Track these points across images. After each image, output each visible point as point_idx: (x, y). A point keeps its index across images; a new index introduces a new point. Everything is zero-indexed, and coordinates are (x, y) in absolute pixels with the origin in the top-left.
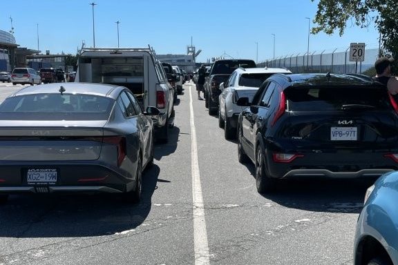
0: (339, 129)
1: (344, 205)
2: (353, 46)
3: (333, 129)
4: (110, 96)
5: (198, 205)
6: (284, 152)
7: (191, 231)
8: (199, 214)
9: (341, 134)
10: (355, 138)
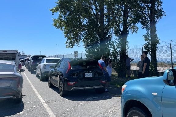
0: (87, 74)
1: (90, 98)
2: (75, 52)
3: (85, 74)
4: (13, 64)
5: (43, 102)
6: (71, 82)
7: (45, 110)
8: (45, 105)
9: (88, 75)
10: (91, 76)
